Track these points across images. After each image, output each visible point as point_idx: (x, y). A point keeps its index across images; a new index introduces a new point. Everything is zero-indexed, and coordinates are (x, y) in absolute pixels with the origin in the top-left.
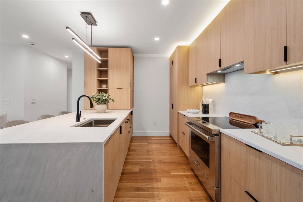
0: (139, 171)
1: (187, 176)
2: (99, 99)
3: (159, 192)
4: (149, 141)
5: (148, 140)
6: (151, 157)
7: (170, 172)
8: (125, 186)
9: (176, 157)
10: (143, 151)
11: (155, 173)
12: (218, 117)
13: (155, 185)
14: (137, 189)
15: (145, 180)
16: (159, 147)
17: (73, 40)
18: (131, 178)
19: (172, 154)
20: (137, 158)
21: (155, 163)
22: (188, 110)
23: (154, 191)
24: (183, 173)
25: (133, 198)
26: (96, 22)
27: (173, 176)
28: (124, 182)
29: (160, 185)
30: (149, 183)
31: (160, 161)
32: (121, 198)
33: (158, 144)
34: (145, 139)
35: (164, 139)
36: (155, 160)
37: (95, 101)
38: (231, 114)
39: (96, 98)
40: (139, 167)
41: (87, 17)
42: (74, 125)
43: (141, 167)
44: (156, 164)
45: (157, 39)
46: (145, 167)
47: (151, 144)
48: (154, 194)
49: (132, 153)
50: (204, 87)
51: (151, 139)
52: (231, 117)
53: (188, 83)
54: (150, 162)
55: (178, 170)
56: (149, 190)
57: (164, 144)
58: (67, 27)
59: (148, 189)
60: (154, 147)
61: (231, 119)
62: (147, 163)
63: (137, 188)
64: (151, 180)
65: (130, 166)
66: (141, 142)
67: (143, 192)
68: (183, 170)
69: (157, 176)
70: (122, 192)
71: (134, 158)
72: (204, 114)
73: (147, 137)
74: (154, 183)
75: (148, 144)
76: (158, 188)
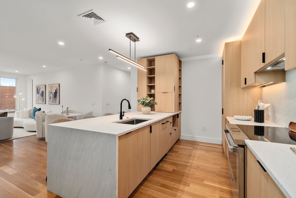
0: (172, 171)
1: (222, 190)
2: (144, 102)
3: (182, 195)
4: (196, 146)
5: (195, 144)
6: (190, 161)
7: (203, 181)
8: (154, 180)
9: (219, 167)
10: (184, 154)
11: (187, 177)
12: (278, 128)
13: (181, 187)
14: (163, 186)
15: (174, 180)
16: (204, 153)
17: (118, 57)
18: (162, 175)
19: (215, 164)
20: (175, 159)
21: (191, 168)
22: (236, 117)
23: (177, 192)
24: (219, 185)
25: (156, 191)
26: (138, 38)
27: (205, 185)
28: (155, 176)
29: (186, 189)
30: (176, 184)
31: (198, 168)
32: (147, 188)
33: (204, 150)
34: (193, 143)
35: (213, 146)
36: (193, 165)
37: (141, 104)
38: (292, 124)
39: (141, 102)
40: (173, 168)
41: (130, 36)
42: (116, 122)
43: (176, 168)
44: (192, 170)
45: (199, 40)
46: (179, 169)
47: (196, 149)
48: (176, 194)
49: (173, 154)
50: (264, 88)
51: (198, 145)
52: (291, 128)
53: (239, 85)
54: (186, 166)
55: (214, 181)
56: (174, 190)
57: (211, 152)
58: (110, 50)
59: (172, 189)
60: (198, 153)
61: (291, 131)
62: (183, 166)
63: (163, 184)
64: (180, 182)
65: (166, 165)
66: (186, 146)
67: (167, 189)
68: (220, 183)
69: (187, 180)
70: (150, 184)
71: (173, 159)
72: (256, 122)
73: (196, 142)
74: (181, 185)
75: (193, 149)
76: (183, 191)
